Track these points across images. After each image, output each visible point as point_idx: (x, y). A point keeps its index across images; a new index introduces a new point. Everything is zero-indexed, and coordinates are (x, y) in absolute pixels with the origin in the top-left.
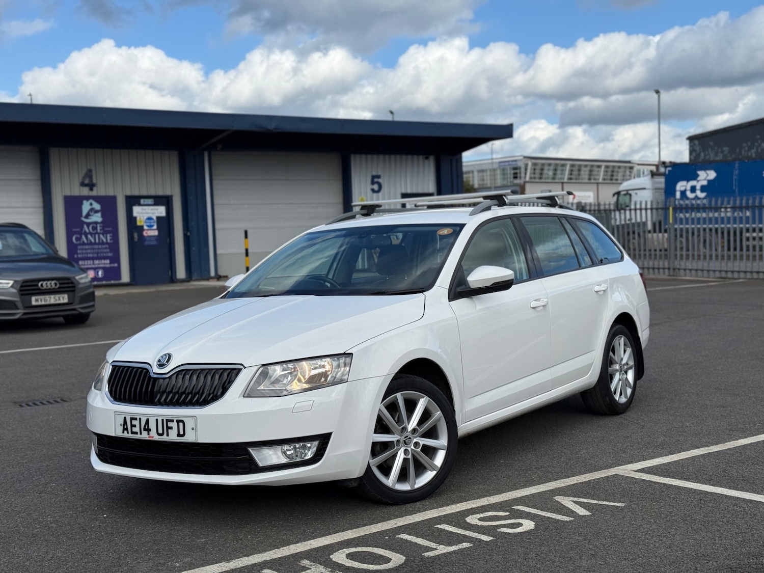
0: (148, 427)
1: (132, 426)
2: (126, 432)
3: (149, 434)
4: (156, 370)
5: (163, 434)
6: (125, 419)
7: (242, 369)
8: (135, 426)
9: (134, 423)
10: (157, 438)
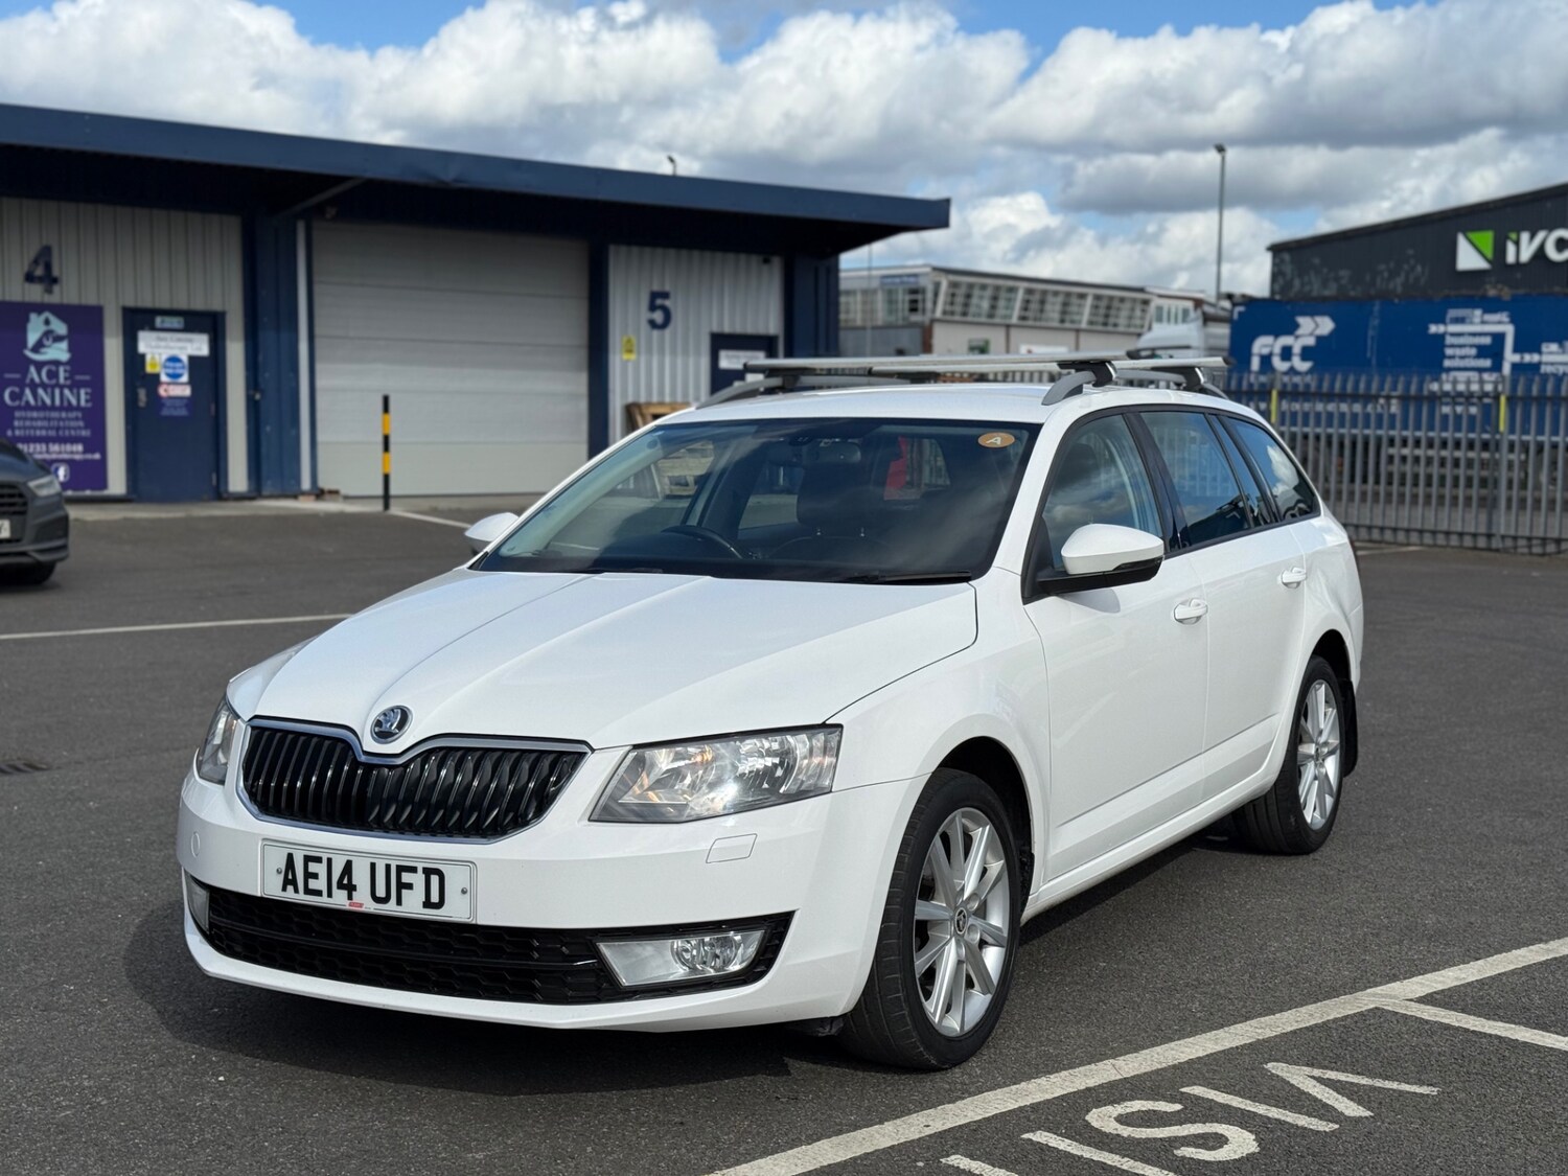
0: (350, 879)
1: (309, 875)
2: (290, 888)
3: (350, 897)
4: (370, 745)
5: (385, 900)
6: (290, 857)
7: (585, 753)
8: (316, 876)
9: (313, 868)
10: (370, 907)
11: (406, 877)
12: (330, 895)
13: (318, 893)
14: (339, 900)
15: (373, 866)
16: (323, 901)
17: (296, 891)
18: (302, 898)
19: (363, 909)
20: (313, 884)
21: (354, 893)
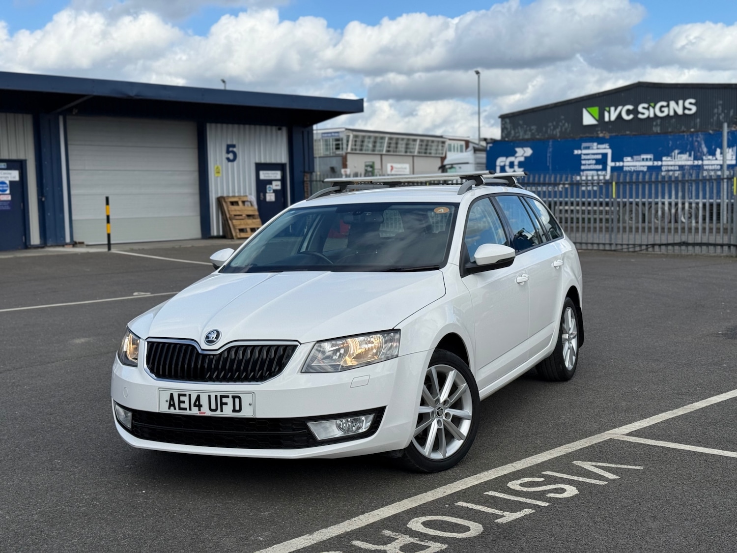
0: (199, 402)
1: (180, 402)
2: (172, 408)
3: (199, 410)
4: (204, 346)
5: (216, 410)
6: (172, 395)
7: (298, 345)
8: (183, 402)
9: (182, 398)
10: (209, 413)
11: (224, 400)
12: (190, 409)
13: (185, 409)
14: (195, 411)
15: (209, 396)
16: (187, 412)
17: (175, 409)
18: (178, 412)
19: (206, 415)
20: (182, 405)
21: (201, 408)
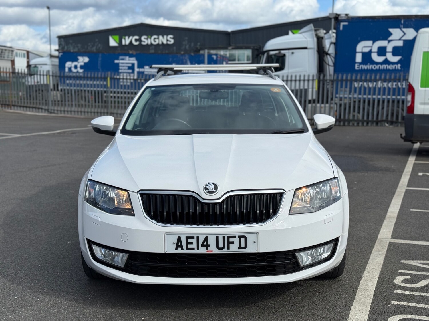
0: (207, 243)
1: (187, 243)
2: (179, 249)
3: (207, 249)
5: (223, 248)
6: (179, 239)
7: (283, 193)
8: (191, 243)
9: (190, 240)
10: (216, 251)
11: (231, 240)
12: (198, 249)
13: (193, 249)
14: (203, 250)
15: (217, 238)
16: (196, 251)
17: (182, 249)
18: (185, 251)
19: (213, 253)
20: (190, 246)
21: (209, 247)
